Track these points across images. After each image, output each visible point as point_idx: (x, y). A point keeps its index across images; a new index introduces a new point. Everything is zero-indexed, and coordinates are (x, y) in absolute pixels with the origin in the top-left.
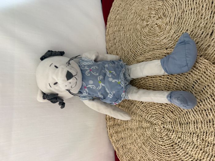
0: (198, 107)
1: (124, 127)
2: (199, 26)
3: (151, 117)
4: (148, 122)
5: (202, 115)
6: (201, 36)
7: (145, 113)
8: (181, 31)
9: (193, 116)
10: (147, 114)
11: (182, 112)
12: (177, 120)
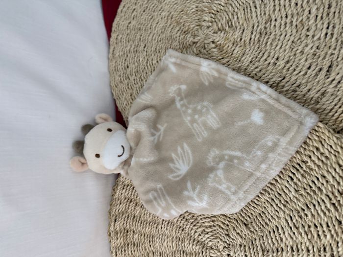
0: (301, 217)
1: (146, 250)
2: (302, 52)
3: (202, 232)
4: (196, 242)
5: (309, 236)
6: (306, 73)
7: (190, 223)
8: (266, 60)
9: (290, 236)
10: (195, 226)
11: (267, 227)
12: (257, 242)
